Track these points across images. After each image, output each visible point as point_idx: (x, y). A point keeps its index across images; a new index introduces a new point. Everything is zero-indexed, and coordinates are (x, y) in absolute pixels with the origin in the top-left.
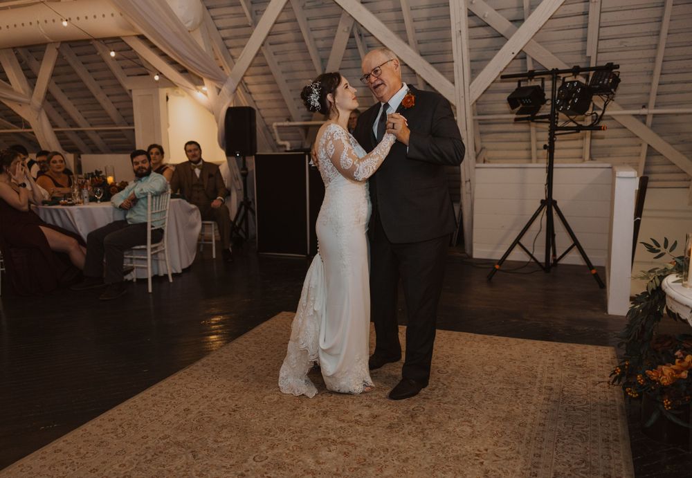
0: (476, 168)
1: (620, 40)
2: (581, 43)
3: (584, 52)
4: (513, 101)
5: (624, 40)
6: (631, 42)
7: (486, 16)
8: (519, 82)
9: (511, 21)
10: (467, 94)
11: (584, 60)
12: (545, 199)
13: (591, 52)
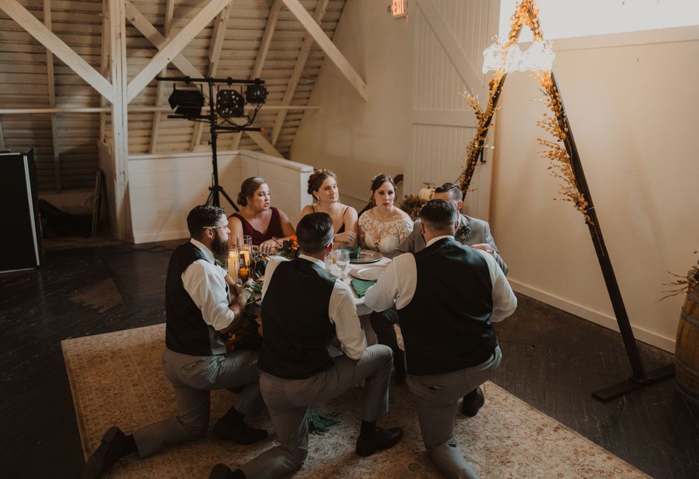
0: (130, 160)
1: (231, 51)
2: (204, 51)
3: (206, 58)
4: (173, 102)
5: (234, 51)
6: (240, 53)
7: (136, 19)
8: (174, 85)
9: (154, 25)
10: (124, 93)
11: (205, 64)
12: (211, 186)
13: (215, 59)
